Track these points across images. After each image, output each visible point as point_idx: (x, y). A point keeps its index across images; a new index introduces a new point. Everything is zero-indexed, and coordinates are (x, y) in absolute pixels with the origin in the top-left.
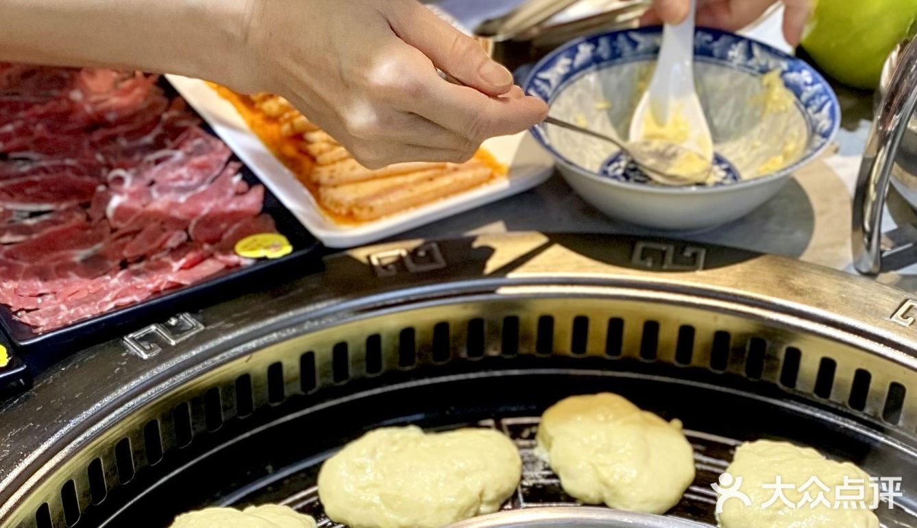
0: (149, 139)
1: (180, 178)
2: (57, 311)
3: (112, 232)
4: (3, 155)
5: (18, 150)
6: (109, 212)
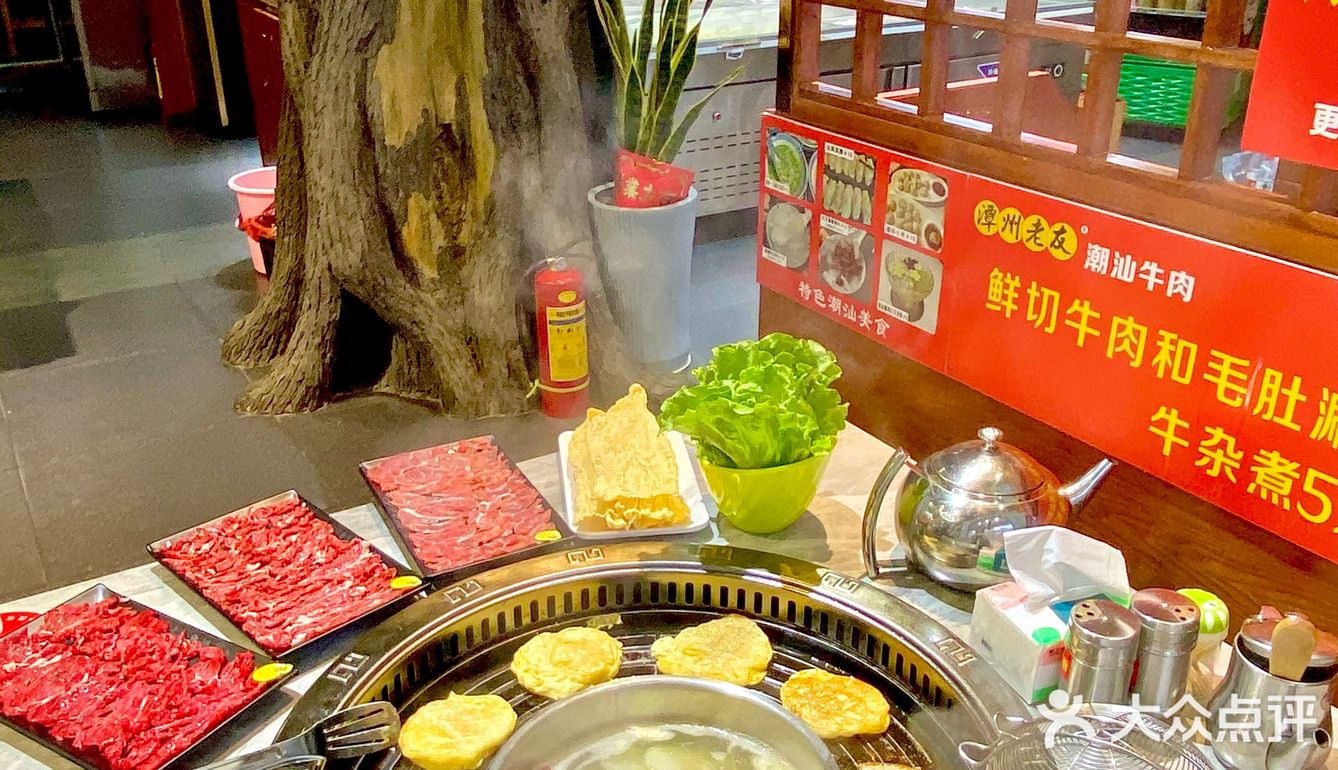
0: (500, 489)
1: (512, 505)
2: (446, 563)
3: (478, 529)
4: (429, 495)
5: (436, 492)
6: (478, 520)
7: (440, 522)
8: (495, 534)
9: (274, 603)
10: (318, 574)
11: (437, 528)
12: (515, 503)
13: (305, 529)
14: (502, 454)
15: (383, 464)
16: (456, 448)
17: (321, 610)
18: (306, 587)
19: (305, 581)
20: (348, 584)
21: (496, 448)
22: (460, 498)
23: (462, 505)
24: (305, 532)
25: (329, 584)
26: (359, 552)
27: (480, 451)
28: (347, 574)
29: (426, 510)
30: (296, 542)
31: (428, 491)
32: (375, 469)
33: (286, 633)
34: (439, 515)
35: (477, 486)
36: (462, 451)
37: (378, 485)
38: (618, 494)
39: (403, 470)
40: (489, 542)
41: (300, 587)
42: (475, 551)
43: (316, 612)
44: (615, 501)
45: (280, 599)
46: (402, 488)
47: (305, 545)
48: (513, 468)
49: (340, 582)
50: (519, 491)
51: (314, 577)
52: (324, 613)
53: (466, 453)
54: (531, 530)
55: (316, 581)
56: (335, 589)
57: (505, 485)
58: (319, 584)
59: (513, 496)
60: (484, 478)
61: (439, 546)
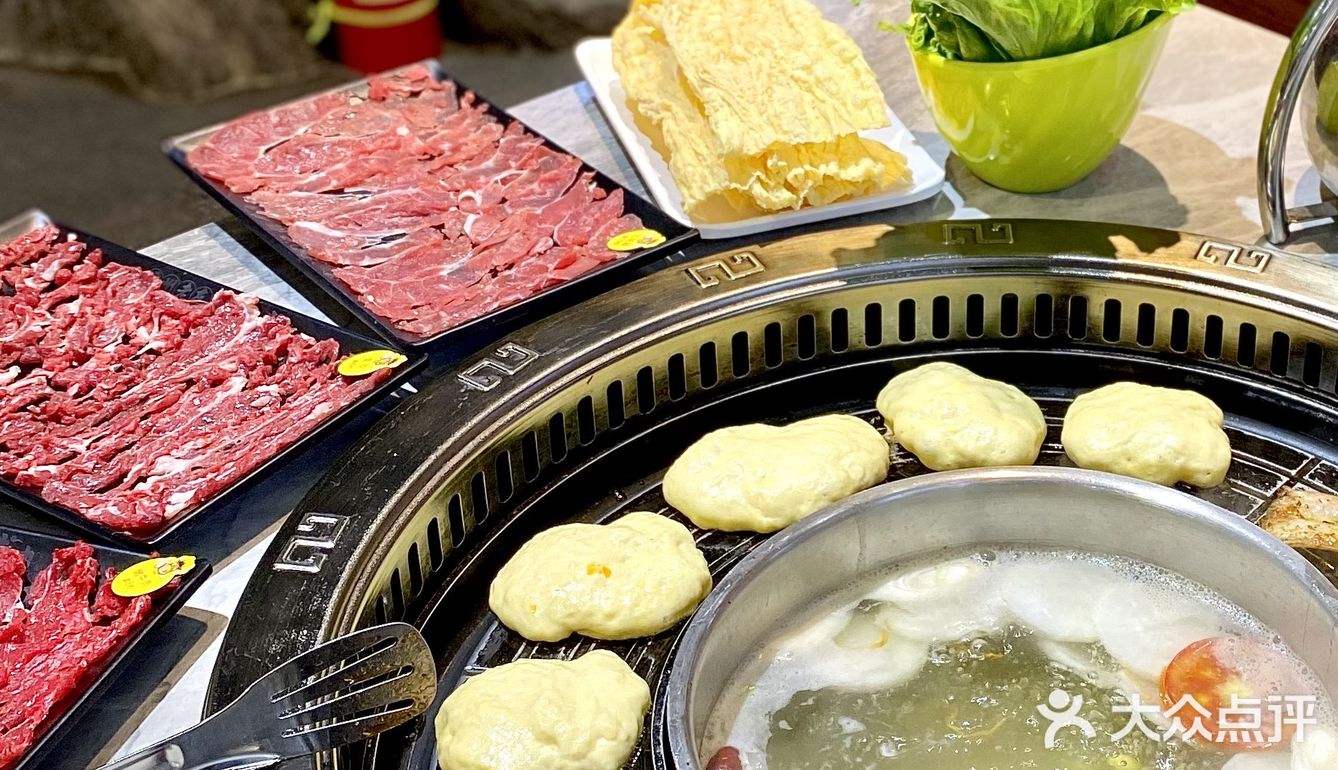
0: (490, 163)
1: (532, 192)
2: (438, 318)
3: (474, 246)
4: (339, 191)
5: (354, 185)
6: (467, 229)
7: (385, 240)
8: (519, 251)
9: (87, 442)
10: (160, 373)
11: (386, 253)
12: (535, 186)
13: (90, 287)
14: (470, 95)
15: (218, 139)
16: (365, 94)
17: (201, 442)
18: (144, 400)
19: (137, 390)
20: (237, 383)
21: (449, 85)
22: (411, 190)
23: (421, 203)
24: (93, 294)
25: (194, 388)
26: (238, 316)
27: (415, 94)
28: (227, 366)
29: (347, 222)
30: (83, 315)
31: (334, 184)
32: (202, 150)
33: (143, 495)
34: (380, 226)
35: (436, 163)
36: (379, 98)
37: (220, 182)
38: (768, 141)
39: (263, 148)
40: (510, 267)
41: (131, 403)
42: (489, 288)
43: (189, 446)
44: (764, 157)
45: (98, 432)
46: (275, 185)
47: (106, 319)
48: (505, 120)
49: (217, 382)
50: (535, 164)
51: (151, 379)
52: (206, 446)
53: (389, 101)
54: (589, 234)
55: (161, 385)
56: (212, 398)
57: (498, 154)
58: (171, 391)
59: (525, 173)
60: (446, 146)
61: (405, 286)
